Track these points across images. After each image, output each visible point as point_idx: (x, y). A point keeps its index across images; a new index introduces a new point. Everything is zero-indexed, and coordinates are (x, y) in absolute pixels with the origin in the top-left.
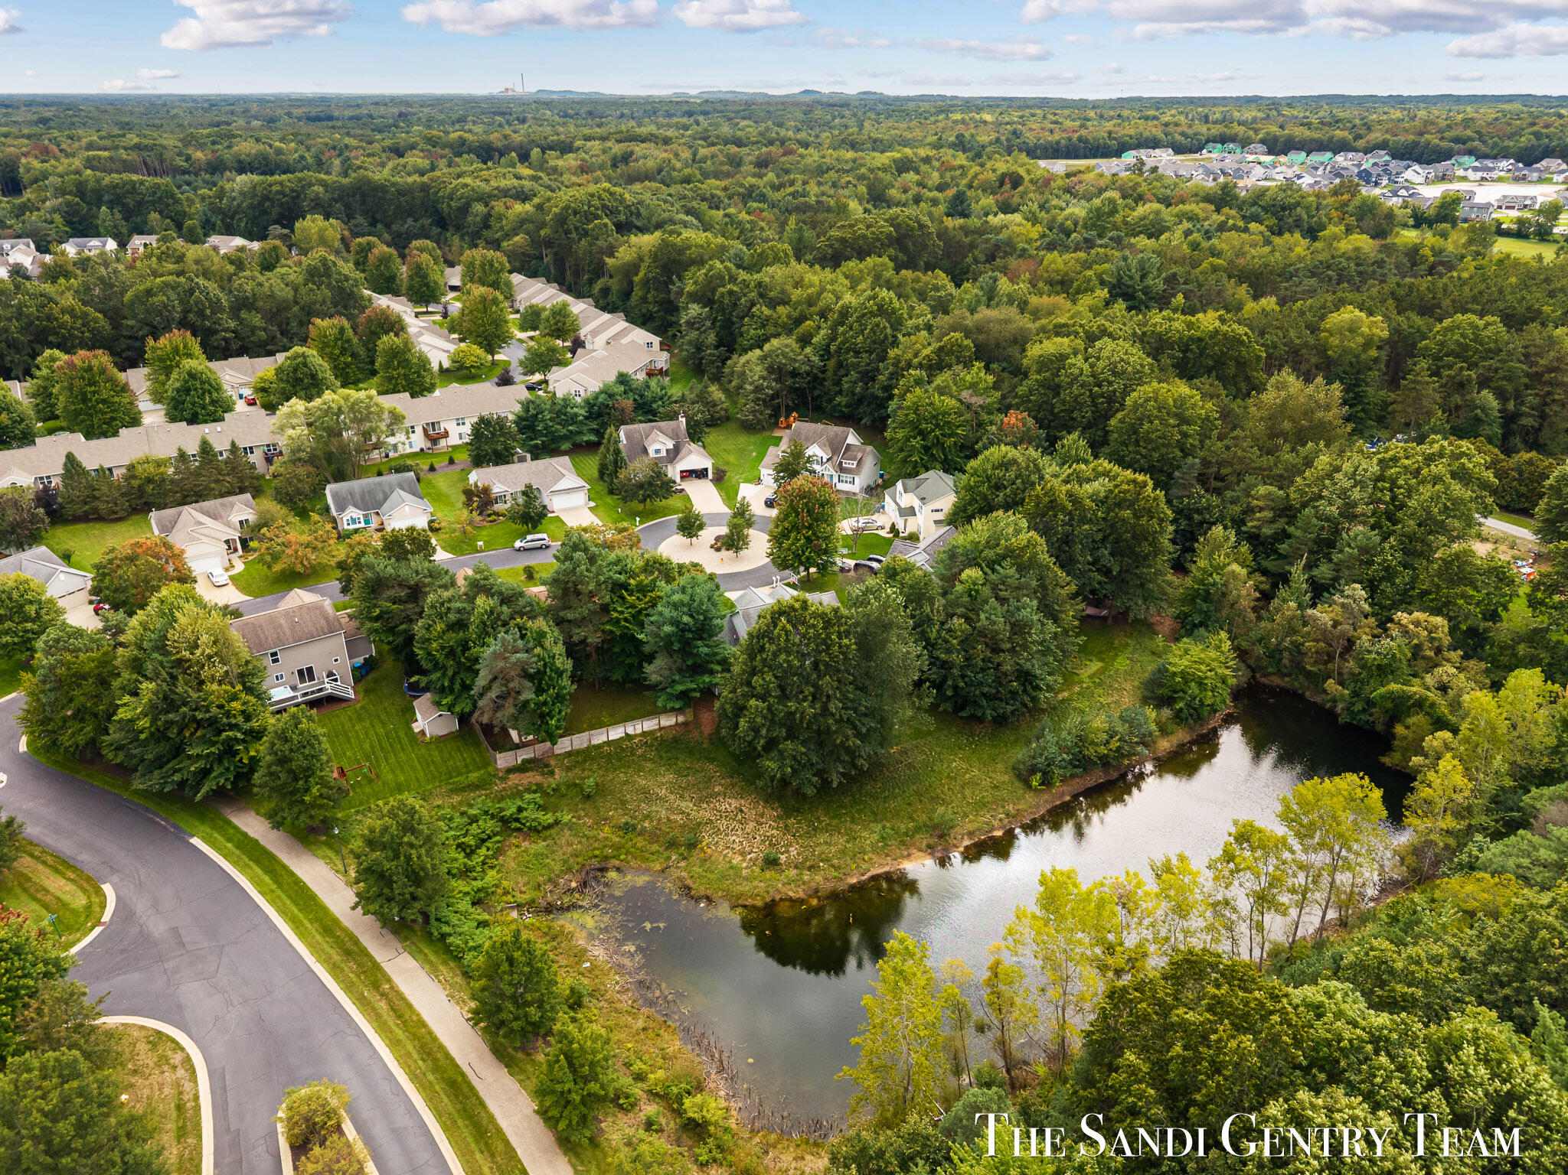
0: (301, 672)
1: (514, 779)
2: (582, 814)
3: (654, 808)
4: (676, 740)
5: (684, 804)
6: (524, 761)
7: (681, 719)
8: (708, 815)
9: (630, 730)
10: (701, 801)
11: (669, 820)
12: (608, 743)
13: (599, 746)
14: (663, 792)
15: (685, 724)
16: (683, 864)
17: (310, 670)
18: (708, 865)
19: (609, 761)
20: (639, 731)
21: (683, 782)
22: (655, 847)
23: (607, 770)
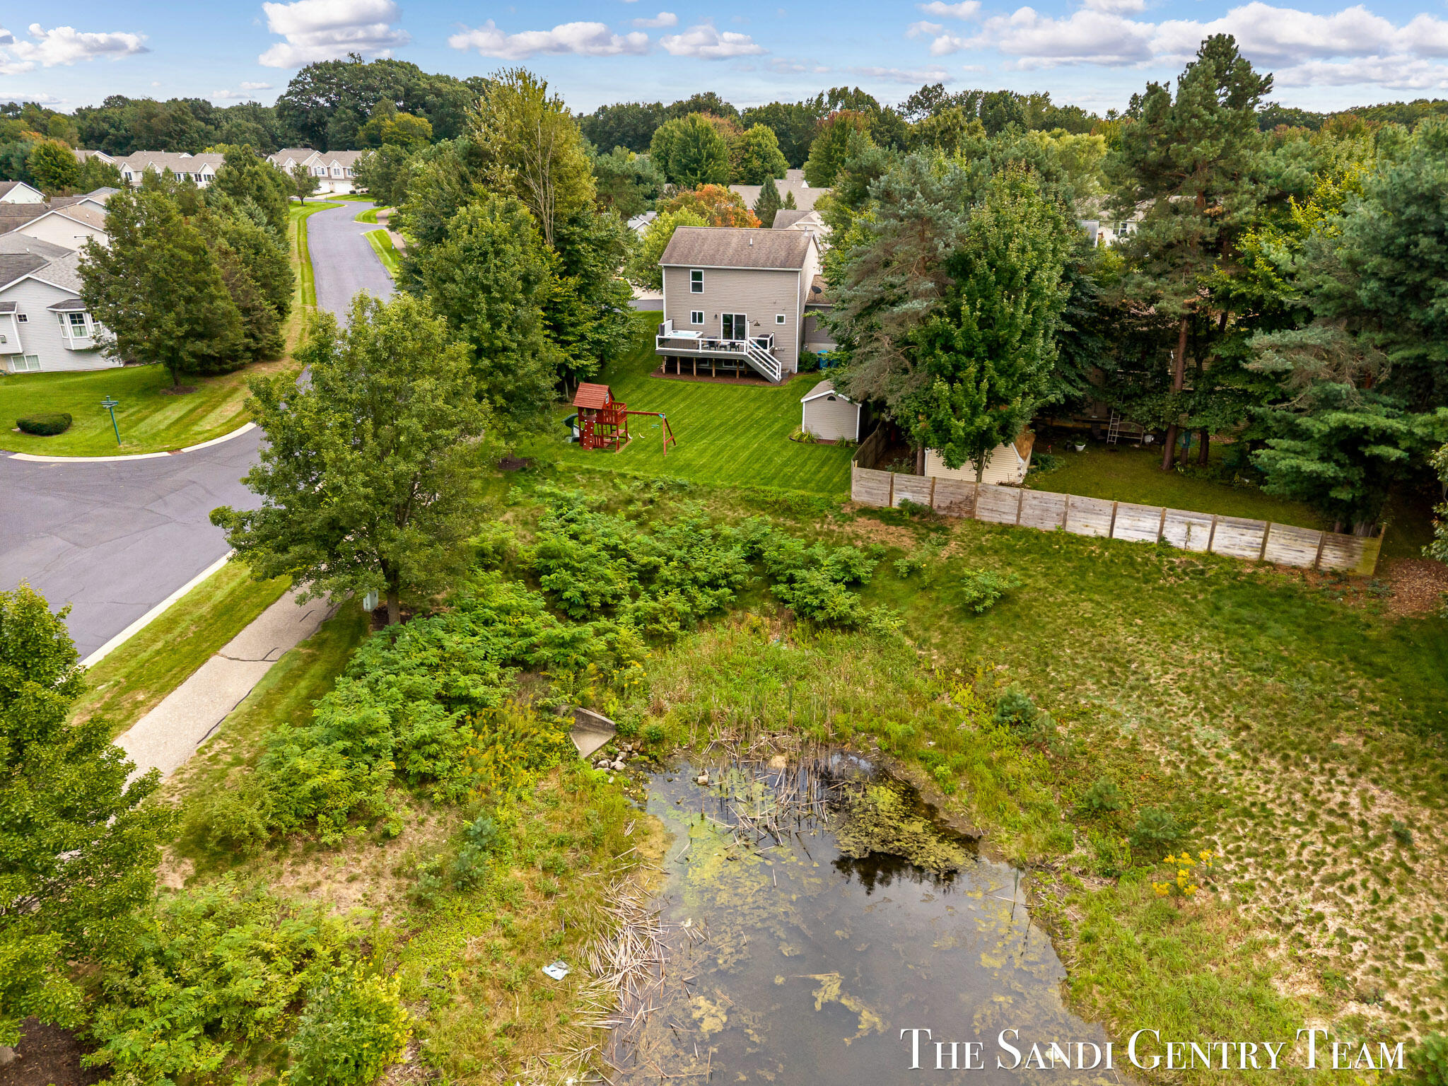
0: (727, 319)
1: (863, 526)
2: (936, 638)
3: (1115, 704)
4: (1288, 595)
5: (1203, 732)
6: (904, 504)
7: (1333, 559)
8: (1265, 793)
9: (1175, 534)
10: (1268, 746)
11: (1133, 748)
12: (1106, 542)
13: (1082, 540)
14: (1162, 680)
15: (1339, 577)
16: (1093, 886)
17: (741, 319)
18: (1171, 935)
19: (1081, 572)
20: (1199, 546)
21: (1241, 679)
22: (1042, 794)
23: (1060, 583)
